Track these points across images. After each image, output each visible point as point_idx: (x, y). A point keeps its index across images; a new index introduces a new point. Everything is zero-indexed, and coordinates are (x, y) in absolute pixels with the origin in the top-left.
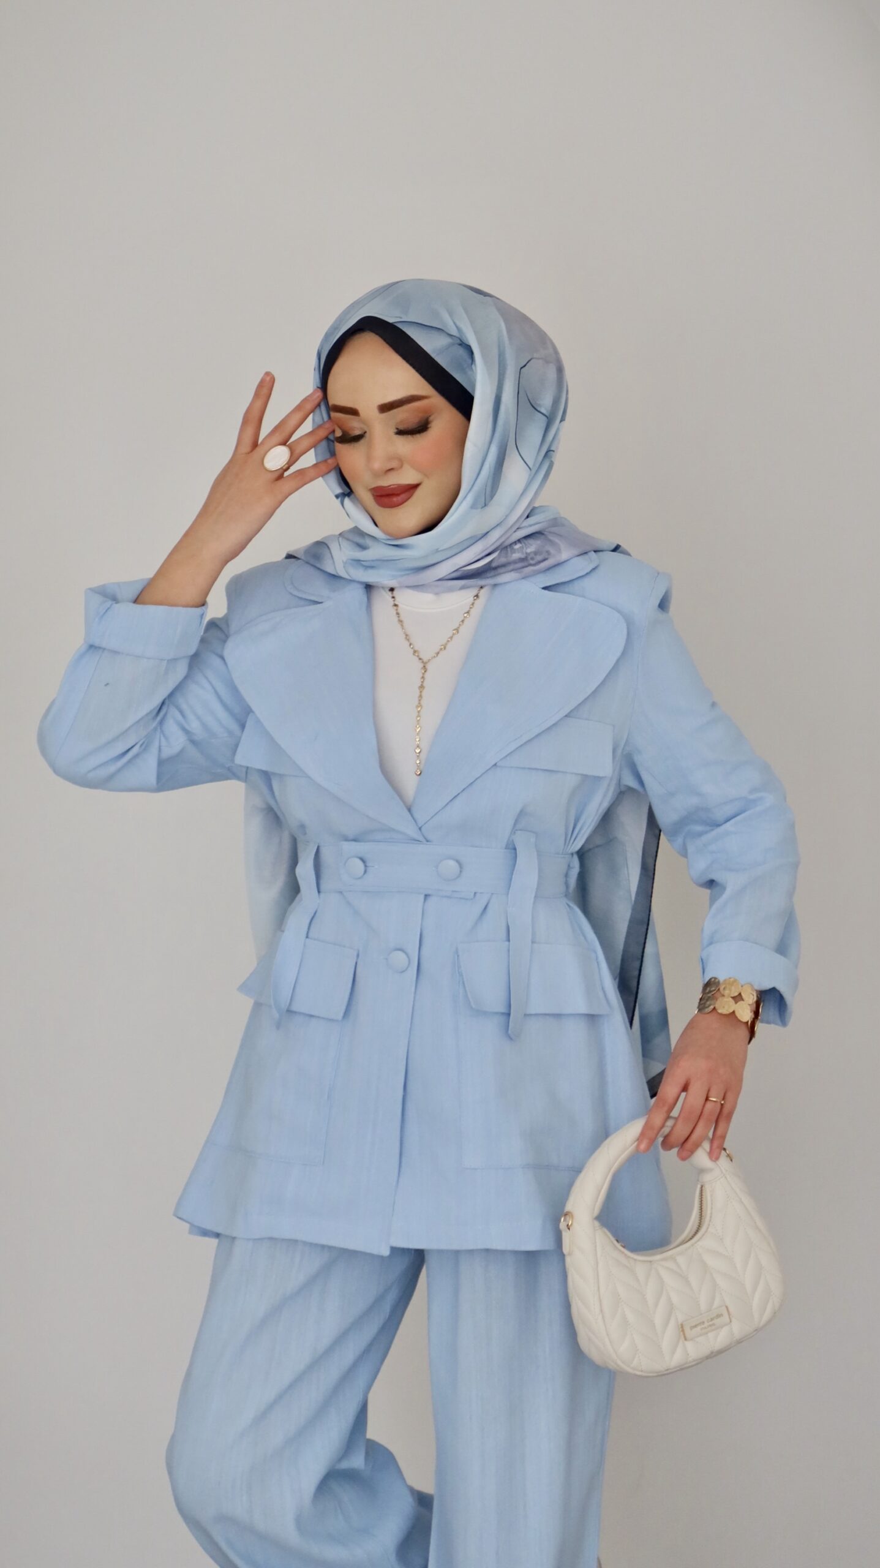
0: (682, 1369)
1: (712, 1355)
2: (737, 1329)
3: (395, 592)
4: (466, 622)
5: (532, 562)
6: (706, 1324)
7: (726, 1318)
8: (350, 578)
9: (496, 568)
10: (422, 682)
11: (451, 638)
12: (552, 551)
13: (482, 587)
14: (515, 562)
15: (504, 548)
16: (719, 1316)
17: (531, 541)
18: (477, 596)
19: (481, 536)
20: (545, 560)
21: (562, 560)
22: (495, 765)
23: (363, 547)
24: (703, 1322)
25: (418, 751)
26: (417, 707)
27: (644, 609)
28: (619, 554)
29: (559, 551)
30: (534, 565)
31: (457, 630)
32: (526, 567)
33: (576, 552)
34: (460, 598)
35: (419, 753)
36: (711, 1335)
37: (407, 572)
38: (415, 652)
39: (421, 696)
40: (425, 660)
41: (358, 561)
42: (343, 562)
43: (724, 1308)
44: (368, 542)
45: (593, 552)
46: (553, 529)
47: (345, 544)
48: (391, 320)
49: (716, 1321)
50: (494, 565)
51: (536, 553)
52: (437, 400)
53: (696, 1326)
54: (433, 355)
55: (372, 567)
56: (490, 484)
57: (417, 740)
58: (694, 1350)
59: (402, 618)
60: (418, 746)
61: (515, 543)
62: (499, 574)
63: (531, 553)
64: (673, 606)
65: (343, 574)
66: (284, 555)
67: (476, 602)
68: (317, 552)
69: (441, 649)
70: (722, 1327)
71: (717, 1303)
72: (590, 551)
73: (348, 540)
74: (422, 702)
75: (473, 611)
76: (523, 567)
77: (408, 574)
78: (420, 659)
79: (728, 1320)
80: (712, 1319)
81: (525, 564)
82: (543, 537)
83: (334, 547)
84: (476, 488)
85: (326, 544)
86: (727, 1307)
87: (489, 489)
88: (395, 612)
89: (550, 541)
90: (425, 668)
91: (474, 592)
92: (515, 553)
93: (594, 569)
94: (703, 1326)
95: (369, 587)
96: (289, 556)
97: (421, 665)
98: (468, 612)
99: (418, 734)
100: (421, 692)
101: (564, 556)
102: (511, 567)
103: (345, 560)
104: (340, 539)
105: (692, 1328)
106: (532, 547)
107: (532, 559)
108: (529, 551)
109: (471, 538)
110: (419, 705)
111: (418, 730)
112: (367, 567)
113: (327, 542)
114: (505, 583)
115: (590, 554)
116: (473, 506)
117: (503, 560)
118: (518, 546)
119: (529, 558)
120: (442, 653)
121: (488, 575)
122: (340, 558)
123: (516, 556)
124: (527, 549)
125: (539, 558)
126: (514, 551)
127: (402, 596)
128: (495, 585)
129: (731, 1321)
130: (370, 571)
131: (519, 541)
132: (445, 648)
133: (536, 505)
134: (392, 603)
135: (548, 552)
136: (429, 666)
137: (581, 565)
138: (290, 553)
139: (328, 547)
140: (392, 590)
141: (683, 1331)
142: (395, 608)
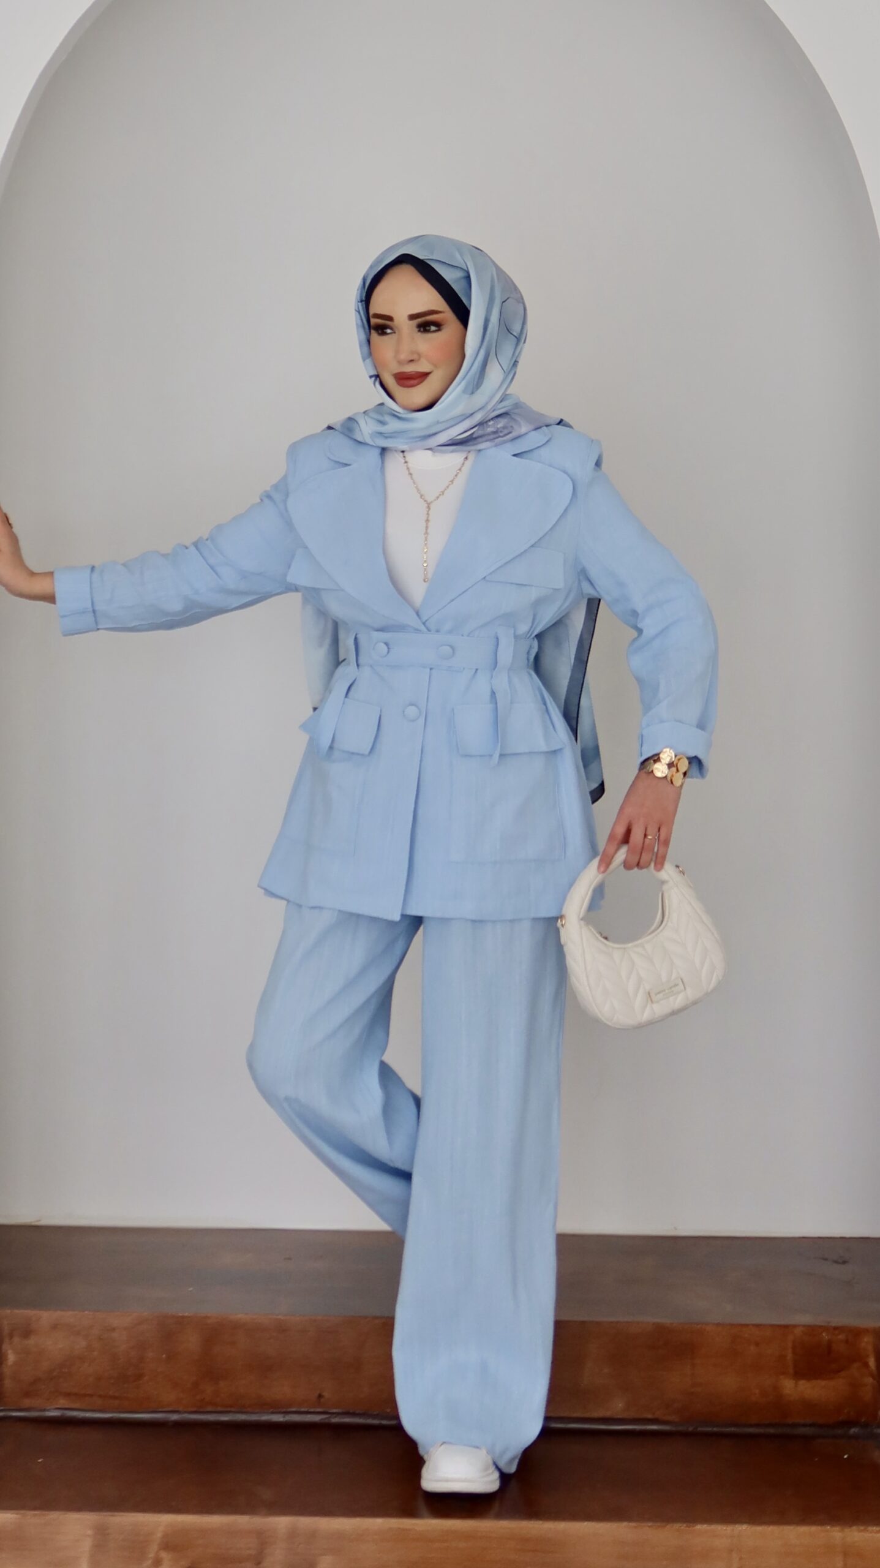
0: (650, 1023)
1: (674, 1013)
2: (691, 994)
3: (405, 453)
4: (459, 476)
5: (501, 434)
6: (667, 991)
7: (681, 986)
8: (374, 444)
9: (476, 438)
10: (428, 517)
11: (448, 487)
12: (515, 427)
13: (469, 452)
14: (489, 434)
15: (481, 424)
16: (676, 985)
17: (500, 419)
18: (466, 458)
19: (468, 415)
20: (510, 433)
21: (522, 434)
22: (484, 578)
23: (383, 423)
24: (664, 991)
25: (425, 565)
26: (425, 534)
27: (583, 470)
28: (563, 427)
29: (520, 426)
30: (502, 437)
31: (452, 481)
32: (497, 438)
33: (532, 427)
34: (454, 459)
35: (426, 566)
36: (671, 999)
37: (417, 439)
38: (421, 496)
39: (427, 528)
40: (429, 501)
41: (381, 433)
42: (369, 433)
43: (680, 980)
44: (387, 418)
45: (545, 428)
46: (516, 411)
47: (369, 420)
48: (421, 257)
49: (673, 989)
50: (474, 436)
51: (504, 428)
52: (448, 315)
53: (659, 993)
54: (450, 283)
55: (391, 437)
56: (477, 376)
57: (425, 557)
58: (659, 1009)
59: (411, 471)
60: (425, 562)
61: (489, 420)
62: (480, 443)
63: (501, 427)
64: (604, 466)
65: (369, 441)
66: (326, 426)
67: (466, 462)
68: (349, 426)
69: (440, 495)
70: (679, 993)
71: (674, 976)
72: (543, 426)
73: (372, 418)
74: (429, 531)
75: (463, 468)
76: (495, 439)
77: (416, 442)
78: (425, 501)
79: (683, 988)
80: (671, 988)
81: (497, 435)
82: (509, 416)
83: (362, 422)
84: (468, 377)
85: (354, 420)
86: (682, 980)
87: (476, 380)
88: (405, 468)
89: (514, 420)
90: (429, 508)
91: (464, 455)
92: (489, 427)
93: (548, 441)
94: (664, 993)
95: (384, 450)
96: (330, 428)
97: (426, 505)
98: (460, 470)
99: (426, 553)
100: (427, 524)
101: (523, 430)
102: (484, 439)
103: (370, 432)
104: (366, 417)
105: (656, 995)
106: (501, 423)
107: (501, 432)
108: (499, 426)
109: (462, 415)
110: (426, 533)
111: (425, 550)
112: (386, 438)
113: (355, 418)
114: (484, 449)
115: (543, 428)
116: (464, 391)
117: (481, 433)
118: (491, 423)
119: (499, 430)
120: (441, 497)
121: (471, 443)
122: (366, 429)
123: (490, 430)
124: (498, 424)
125: (506, 431)
126: (489, 426)
127: (410, 457)
128: (480, 451)
129: (685, 988)
130: (389, 440)
131: (492, 419)
132: (443, 494)
133: (507, 393)
134: (403, 461)
135: (512, 427)
136: (432, 506)
137: (535, 438)
138: (331, 425)
139: (357, 423)
140: (403, 452)
141: (650, 996)
142: (406, 464)
